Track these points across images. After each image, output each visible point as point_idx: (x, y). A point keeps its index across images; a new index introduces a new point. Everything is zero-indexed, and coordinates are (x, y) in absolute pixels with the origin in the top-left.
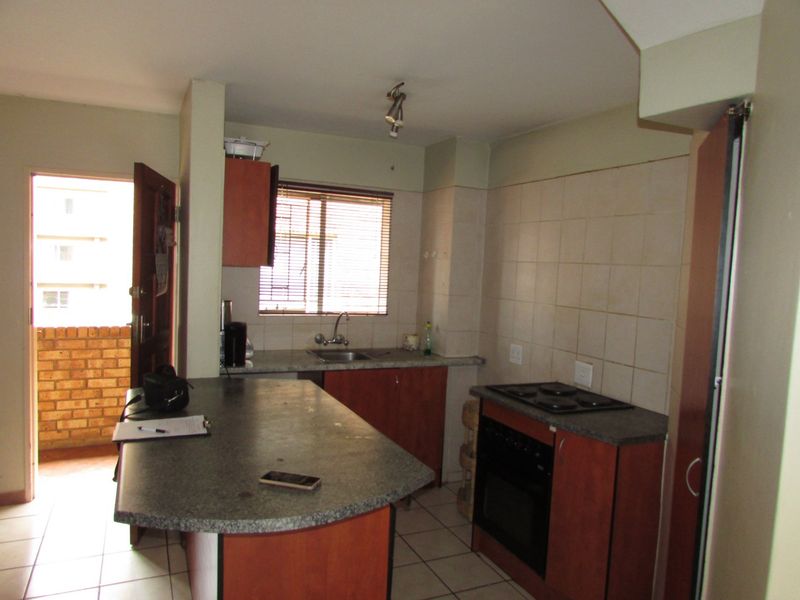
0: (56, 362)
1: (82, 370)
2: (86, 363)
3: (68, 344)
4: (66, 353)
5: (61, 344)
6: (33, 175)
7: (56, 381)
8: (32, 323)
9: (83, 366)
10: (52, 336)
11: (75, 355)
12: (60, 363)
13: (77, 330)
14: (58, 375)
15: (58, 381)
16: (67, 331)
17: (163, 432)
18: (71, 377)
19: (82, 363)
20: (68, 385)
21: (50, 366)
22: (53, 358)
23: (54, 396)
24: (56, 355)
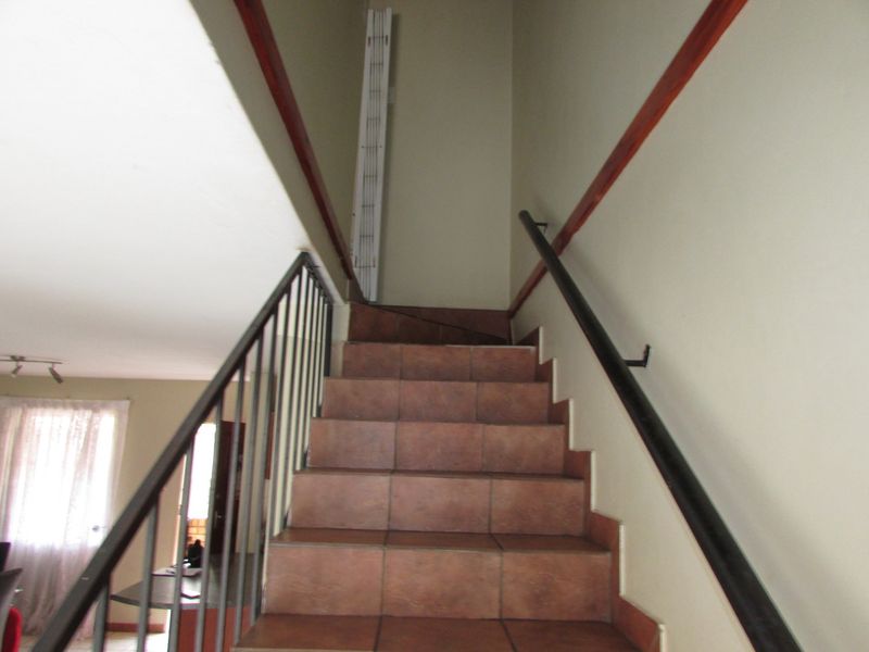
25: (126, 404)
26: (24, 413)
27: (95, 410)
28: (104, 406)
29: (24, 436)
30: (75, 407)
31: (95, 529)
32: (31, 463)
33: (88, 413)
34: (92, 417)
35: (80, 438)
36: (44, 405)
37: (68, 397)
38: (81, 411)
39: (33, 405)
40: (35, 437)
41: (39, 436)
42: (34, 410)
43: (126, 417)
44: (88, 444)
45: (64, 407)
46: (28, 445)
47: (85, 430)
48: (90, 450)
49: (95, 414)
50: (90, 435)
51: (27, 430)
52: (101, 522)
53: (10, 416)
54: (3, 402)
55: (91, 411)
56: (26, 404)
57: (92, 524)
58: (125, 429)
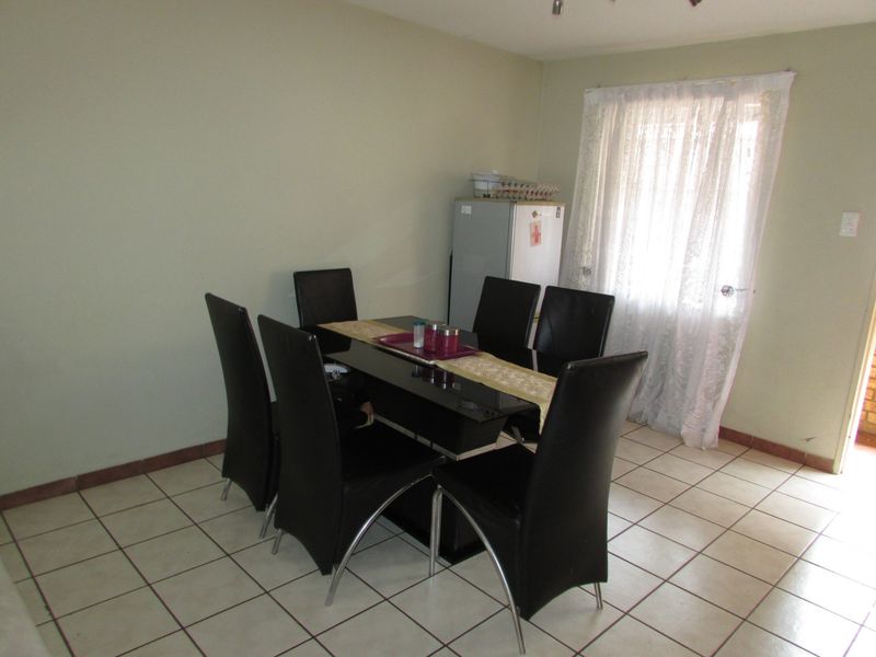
25: (785, 80)
26: (621, 112)
27: (730, 95)
28: (746, 88)
29: (622, 146)
30: (697, 93)
31: (727, 291)
32: (634, 186)
33: (718, 103)
34: (724, 108)
35: (704, 144)
36: (649, 96)
37: (685, 79)
38: (707, 101)
39: (629, 98)
40: (637, 150)
41: (642, 143)
42: (635, 105)
43: (785, 103)
44: (717, 154)
45: (679, 95)
46: (627, 158)
47: (712, 130)
48: (720, 163)
49: (730, 103)
50: (720, 138)
51: (626, 136)
52: (735, 283)
53: (603, 116)
54: (592, 97)
55: (723, 99)
56: (622, 96)
57: (722, 283)
58: (782, 126)
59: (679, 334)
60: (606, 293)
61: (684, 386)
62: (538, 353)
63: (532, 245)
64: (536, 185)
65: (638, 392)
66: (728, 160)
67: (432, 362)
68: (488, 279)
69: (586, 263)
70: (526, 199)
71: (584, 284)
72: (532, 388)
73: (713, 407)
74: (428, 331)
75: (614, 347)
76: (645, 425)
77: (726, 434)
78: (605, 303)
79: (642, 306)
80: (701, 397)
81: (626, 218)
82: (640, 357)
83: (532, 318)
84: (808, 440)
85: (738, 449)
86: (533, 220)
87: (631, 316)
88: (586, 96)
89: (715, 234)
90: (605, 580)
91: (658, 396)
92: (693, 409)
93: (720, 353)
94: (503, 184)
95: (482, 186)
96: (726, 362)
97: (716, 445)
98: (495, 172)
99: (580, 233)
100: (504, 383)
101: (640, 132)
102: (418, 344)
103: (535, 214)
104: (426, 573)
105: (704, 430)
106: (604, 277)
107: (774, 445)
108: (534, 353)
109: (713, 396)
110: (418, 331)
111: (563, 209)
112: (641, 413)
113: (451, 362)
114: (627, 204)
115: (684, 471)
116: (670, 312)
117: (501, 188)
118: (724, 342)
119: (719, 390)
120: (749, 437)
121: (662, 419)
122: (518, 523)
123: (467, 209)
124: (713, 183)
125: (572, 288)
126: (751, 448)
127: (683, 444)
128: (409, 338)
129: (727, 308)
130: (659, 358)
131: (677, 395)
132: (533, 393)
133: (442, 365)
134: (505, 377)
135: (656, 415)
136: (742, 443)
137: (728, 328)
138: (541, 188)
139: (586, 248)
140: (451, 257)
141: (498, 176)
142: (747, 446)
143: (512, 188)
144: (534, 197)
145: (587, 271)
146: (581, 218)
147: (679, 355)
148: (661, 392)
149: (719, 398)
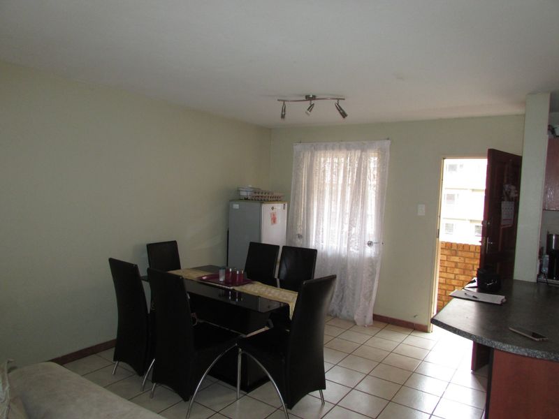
0: (456, 263)
1: (471, 271)
2: (473, 267)
3: (464, 254)
4: (462, 258)
5: (460, 253)
6: (444, 159)
7: (456, 275)
8: (438, 237)
9: (471, 268)
10: (456, 248)
11: (467, 261)
12: (459, 264)
13: (469, 246)
14: (457, 271)
15: (457, 274)
16: (464, 246)
17: (476, 298)
18: (464, 274)
19: (471, 266)
20: (462, 278)
21: (453, 265)
22: (455, 260)
23: (454, 282)
24: (456, 259)
25: (387, 144)
26: (312, 156)
27: (363, 150)
30: (348, 148)
31: (370, 244)
32: (322, 192)
33: (358, 153)
34: (361, 155)
35: (353, 172)
36: (326, 148)
37: (342, 141)
38: (353, 152)
39: (316, 149)
40: (322, 174)
41: (324, 171)
42: (319, 152)
43: (388, 154)
44: (360, 178)
45: (340, 149)
46: (317, 178)
47: (356, 165)
48: (361, 182)
49: (363, 153)
50: (360, 169)
51: (316, 167)
52: (373, 239)
53: (304, 157)
54: (298, 147)
55: (360, 151)
56: (313, 148)
57: (367, 240)
58: (388, 165)
59: (349, 267)
60: (311, 248)
61: (354, 294)
62: (280, 281)
63: (272, 224)
64: (272, 194)
65: (331, 299)
66: (365, 179)
67: (232, 288)
68: (251, 243)
69: (299, 232)
70: (268, 201)
71: (299, 244)
72: (283, 297)
73: (369, 304)
74: (227, 272)
75: (319, 273)
76: (336, 317)
77: (377, 318)
78: (312, 253)
79: (330, 254)
80: (362, 299)
81: (318, 208)
82: (333, 278)
83: (276, 262)
84: (415, 316)
85: (382, 325)
86: (272, 211)
87: (324, 260)
88: (294, 147)
89: (362, 216)
90: (325, 389)
91: (341, 301)
92: (359, 306)
93: (370, 275)
94: (255, 193)
95: (244, 194)
96: (373, 280)
97: (372, 324)
98: (250, 186)
99: (295, 216)
100: (270, 295)
101: (322, 166)
102: (222, 279)
103: (273, 208)
104: (235, 399)
105: (365, 317)
106: (309, 239)
107: (400, 321)
108: (278, 280)
109: (368, 298)
110: (222, 272)
111: (286, 205)
112: (333, 311)
113: (241, 287)
114: (318, 201)
115: (357, 338)
116: (344, 256)
117: (254, 195)
118: (371, 270)
119: (371, 295)
120: (387, 318)
121: (344, 313)
122: (283, 360)
123: (236, 206)
124: (359, 192)
125: (293, 246)
126: (389, 323)
127: (356, 324)
128: (218, 277)
129: (370, 252)
130: (341, 280)
131: (351, 299)
132: (285, 299)
133: (237, 289)
134: (270, 293)
135: (341, 311)
136: (384, 322)
137: (372, 262)
138: (275, 194)
139: (299, 224)
140: (228, 232)
141: (251, 188)
142: (386, 322)
143: (260, 195)
144: (272, 199)
145: (300, 236)
146: (295, 209)
147: (350, 277)
148: (342, 299)
149: (371, 300)
